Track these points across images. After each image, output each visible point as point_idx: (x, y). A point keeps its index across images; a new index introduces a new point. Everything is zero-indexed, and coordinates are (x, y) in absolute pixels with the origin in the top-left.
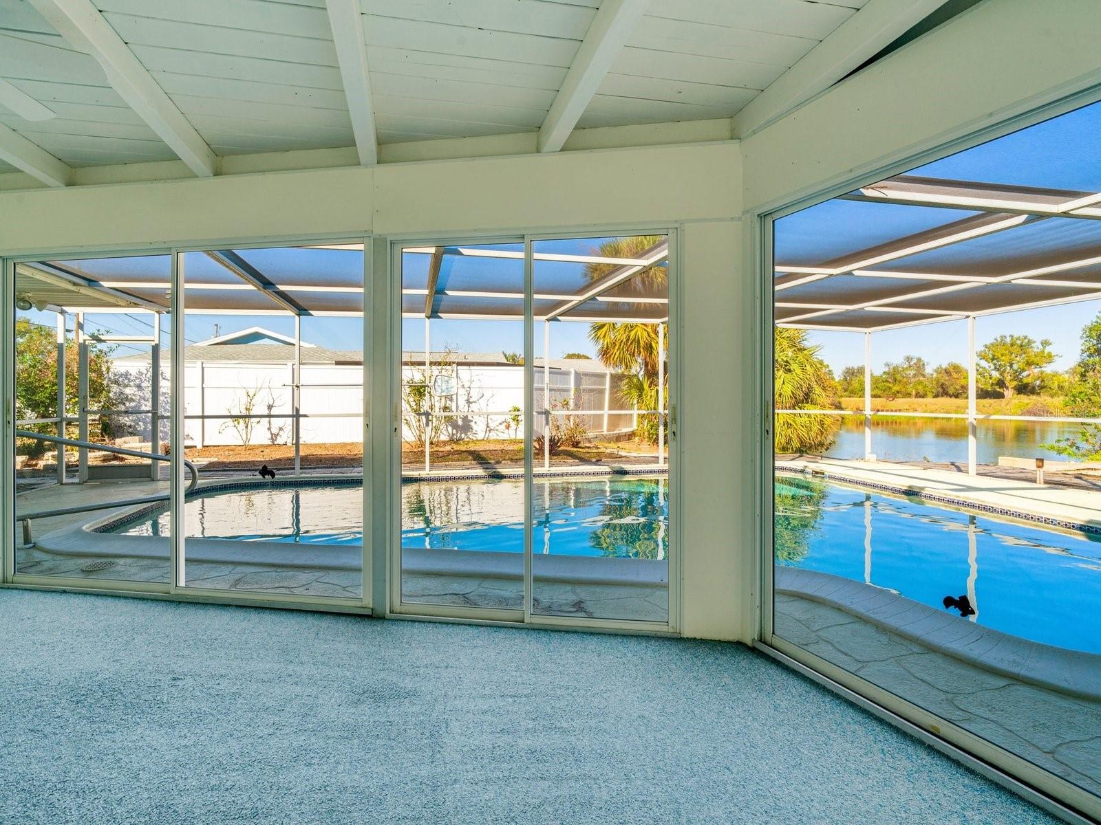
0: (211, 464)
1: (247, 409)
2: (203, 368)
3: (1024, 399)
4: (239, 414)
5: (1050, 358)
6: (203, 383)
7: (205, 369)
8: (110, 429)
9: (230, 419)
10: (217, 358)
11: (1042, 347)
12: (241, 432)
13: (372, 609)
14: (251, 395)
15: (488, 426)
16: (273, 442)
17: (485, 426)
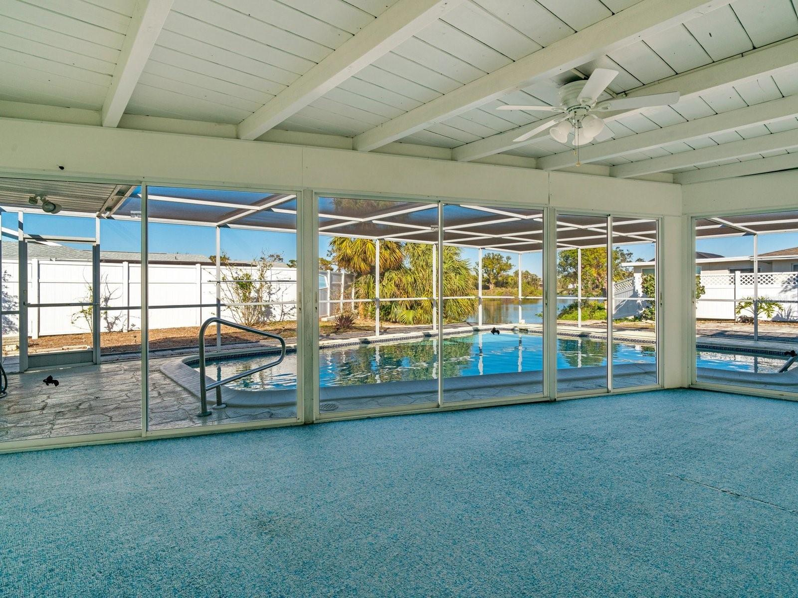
2: (39, 265)
3: (499, 290)
5: (510, 267)
6: (39, 278)
11: (507, 261)
15: (283, 311)
16: (110, 330)
17: (281, 311)
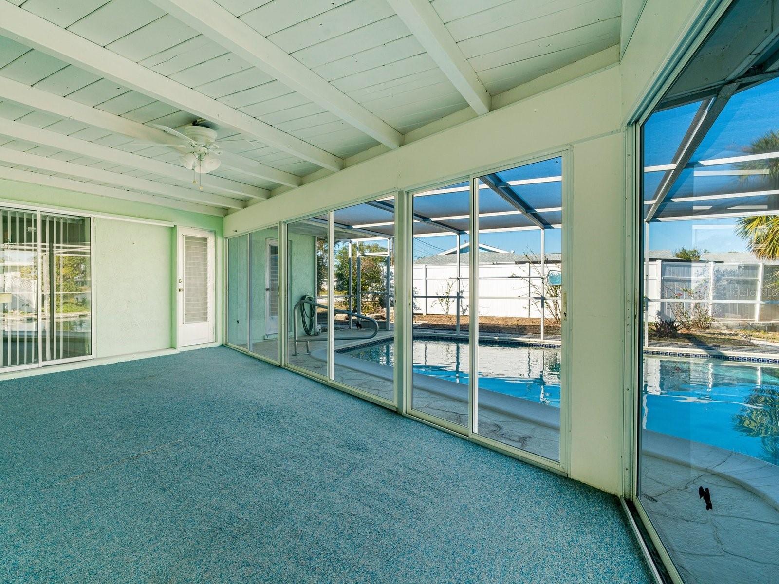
0: (423, 324)
1: (447, 293)
2: (426, 268)
4: (442, 296)
6: (426, 277)
7: (427, 269)
8: (383, 303)
9: (437, 299)
10: (448, 262)
12: (444, 306)
13: (397, 409)
14: (450, 284)
16: (463, 314)
